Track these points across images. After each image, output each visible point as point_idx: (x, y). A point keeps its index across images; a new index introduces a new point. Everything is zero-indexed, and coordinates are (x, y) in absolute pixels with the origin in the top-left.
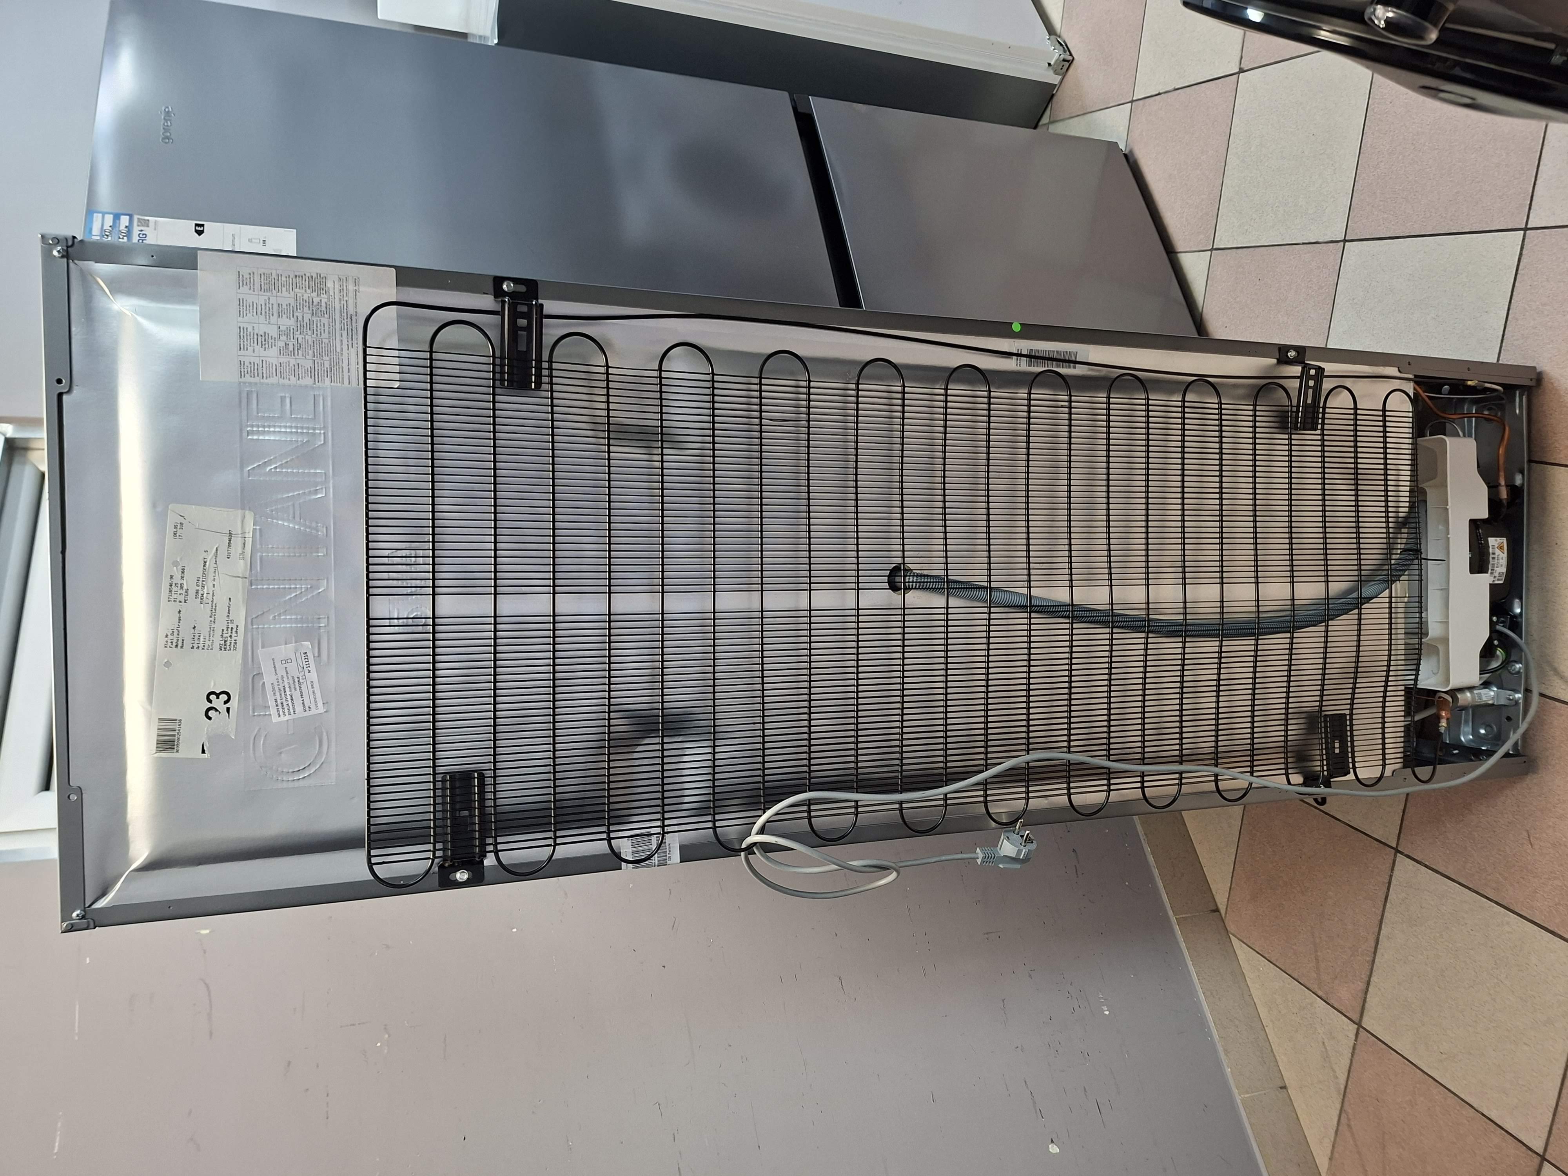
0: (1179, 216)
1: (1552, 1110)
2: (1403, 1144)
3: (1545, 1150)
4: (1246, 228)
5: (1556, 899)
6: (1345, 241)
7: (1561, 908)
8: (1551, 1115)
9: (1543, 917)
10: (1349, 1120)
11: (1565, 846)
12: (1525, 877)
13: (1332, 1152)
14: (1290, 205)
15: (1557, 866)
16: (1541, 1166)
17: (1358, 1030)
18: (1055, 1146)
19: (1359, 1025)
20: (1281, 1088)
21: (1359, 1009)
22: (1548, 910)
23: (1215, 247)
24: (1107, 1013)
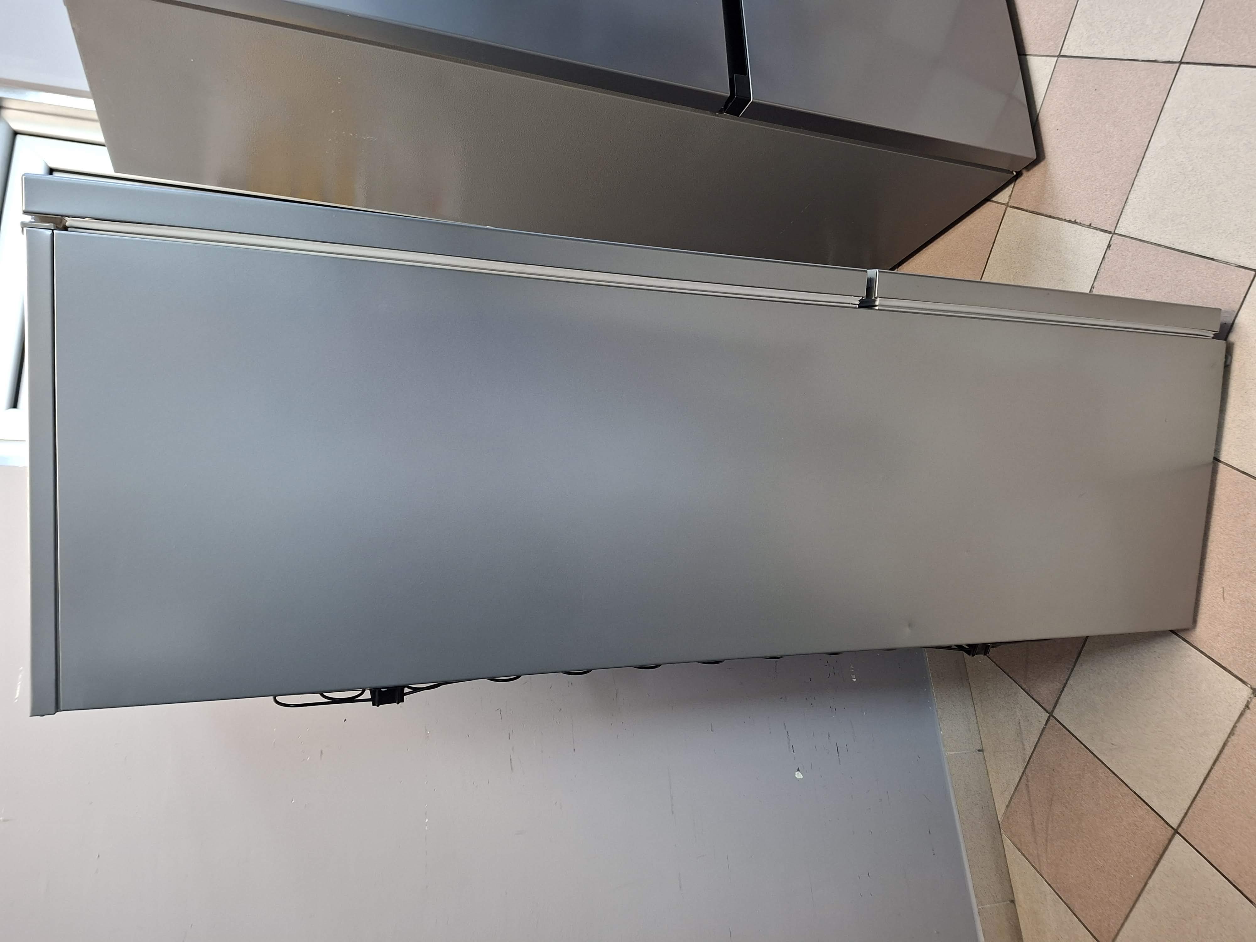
0: (1035, 21)
1: (1192, 798)
2: (1067, 804)
3: (1179, 825)
4: (1093, 40)
5: (1234, 644)
6: (1181, 63)
7: (1237, 651)
8: (1190, 802)
9: (1219, 655)
10: (1028, 781)
11: (1252, 604)
12: (1212, 623)
13: (1010, 802)
14: (1138, 23)
15: (1241, 619)
16: (1173, 837)
17: (1049, 717)
18: (800, 774)
19: (1051, 714)
20: (979, 751)
21: (1053, 702)
22: (1225, 650)
23: (1061, 54)
24: (855, 680)
